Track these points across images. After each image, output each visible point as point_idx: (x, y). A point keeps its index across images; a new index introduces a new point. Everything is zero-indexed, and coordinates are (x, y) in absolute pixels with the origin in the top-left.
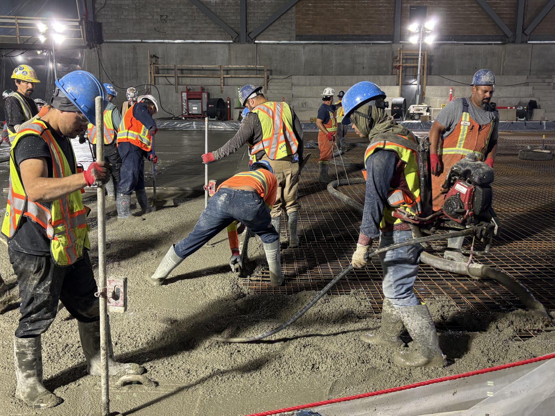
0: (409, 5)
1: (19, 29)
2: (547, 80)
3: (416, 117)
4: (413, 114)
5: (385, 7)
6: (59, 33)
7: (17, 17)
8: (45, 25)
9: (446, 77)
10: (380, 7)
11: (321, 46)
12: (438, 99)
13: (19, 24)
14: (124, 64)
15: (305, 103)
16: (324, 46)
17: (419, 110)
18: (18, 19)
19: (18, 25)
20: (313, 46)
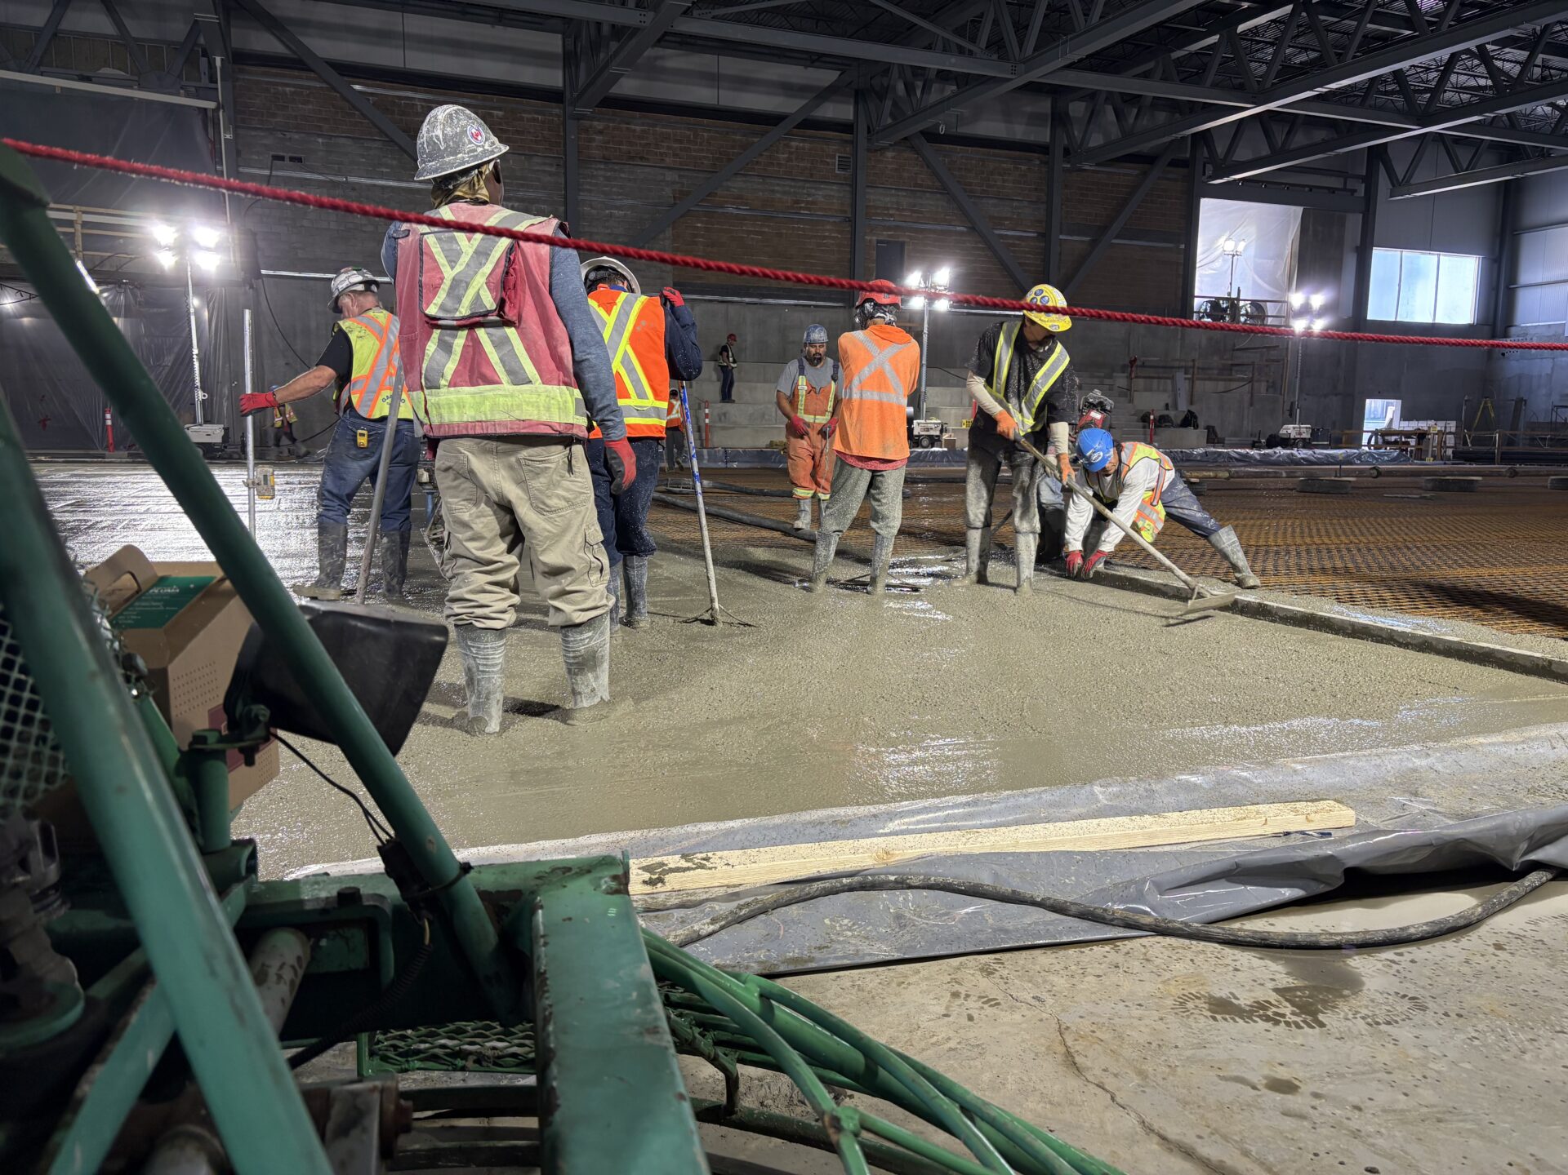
0: (875, 238)
1: (83, 234)
2: (1107, 381)
3: (925, 442)
4: (919, 436)
5: (834, 238)
6: (208, 249)
7: (78, 208)
8: (173, 229)
9: (952, 371)
10: (825, 237)
11: (725, 305)
12: (953, 411)
13: (85, 224)
14: (313, 325)
15: (725, 414)
16: (731, 307)
17: (928, 430)
18: (84, 212)
19: (79, 227)
20: (710, 305)
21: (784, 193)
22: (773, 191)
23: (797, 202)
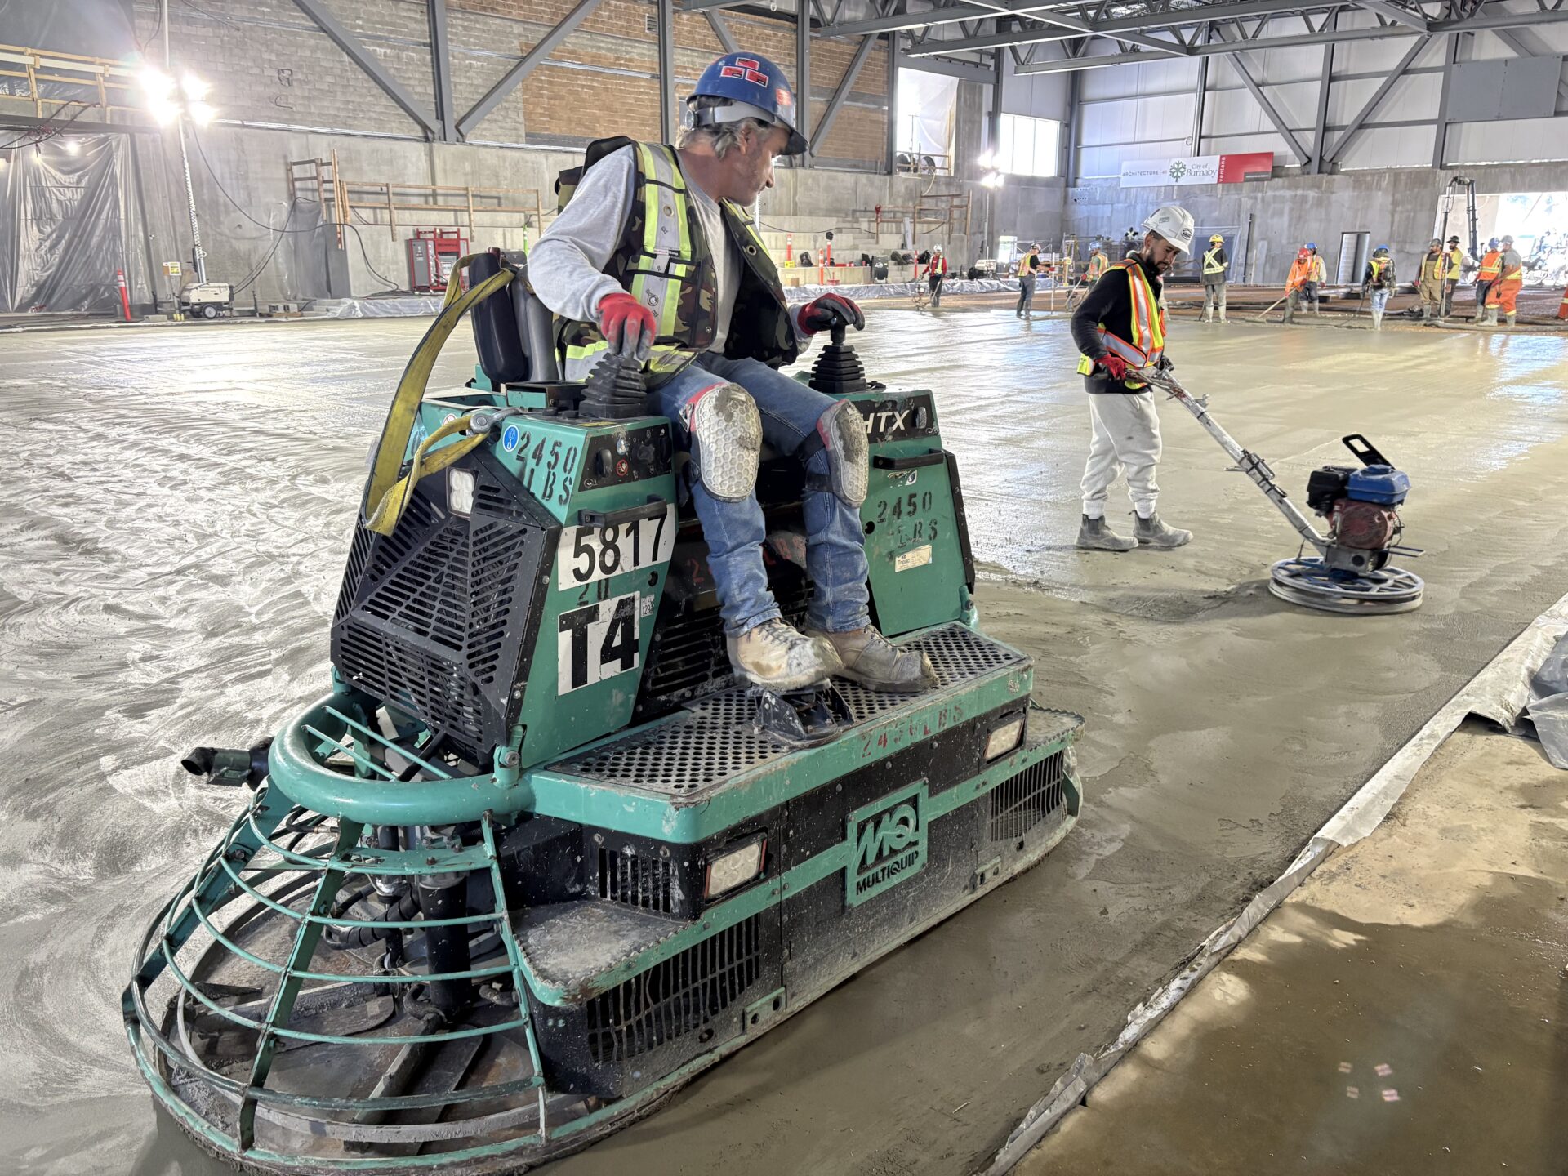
0: (678, 95)
5: (647, 94)
10: (640, 93)
21: (610, 50)
22: (599, 48)
23: (618, 59)
